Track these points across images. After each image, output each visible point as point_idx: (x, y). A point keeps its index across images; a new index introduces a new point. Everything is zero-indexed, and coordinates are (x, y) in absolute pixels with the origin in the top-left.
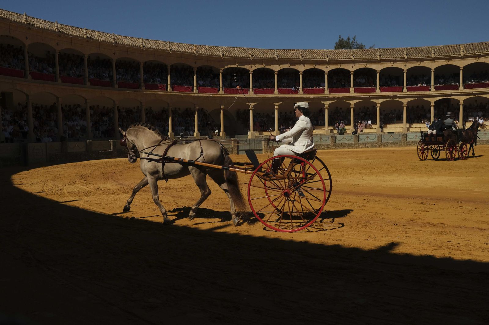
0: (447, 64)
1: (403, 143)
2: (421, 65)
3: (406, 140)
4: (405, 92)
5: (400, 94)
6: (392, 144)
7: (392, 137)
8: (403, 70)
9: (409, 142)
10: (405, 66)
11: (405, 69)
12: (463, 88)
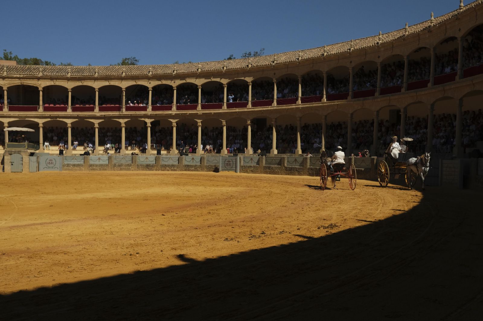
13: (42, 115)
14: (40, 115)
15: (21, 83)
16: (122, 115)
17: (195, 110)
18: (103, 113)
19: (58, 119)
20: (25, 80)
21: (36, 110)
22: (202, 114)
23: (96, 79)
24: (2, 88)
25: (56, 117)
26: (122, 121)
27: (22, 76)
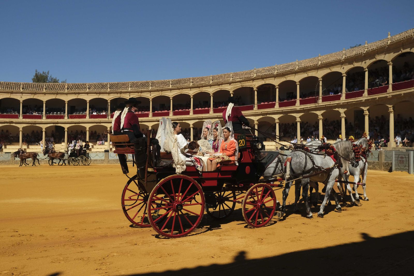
0: (55, 98)
1: (11, 162)
2: (35, 97)
3: (15, 159)
4: (21, 119)
5: (16, 120)
6: (2, 163)
7: (2, 156)
8: (19, 101)
9: (17, 161)
10: (21, 97)
11: (21, 100)
12: (67, 118)
13: (256, 113)
14: (254, 113)
15: (241, 86)
16: (318, 107)
17: (385, 93)
18: (303, 106)
19: (268, 116)
20: (244, 82)
21: (252, 108)
22: (391, 97)
23: (296, 73)
24: (229, 92)
25: (267, 114)
26: (319, 113)
27: (241, 80)
